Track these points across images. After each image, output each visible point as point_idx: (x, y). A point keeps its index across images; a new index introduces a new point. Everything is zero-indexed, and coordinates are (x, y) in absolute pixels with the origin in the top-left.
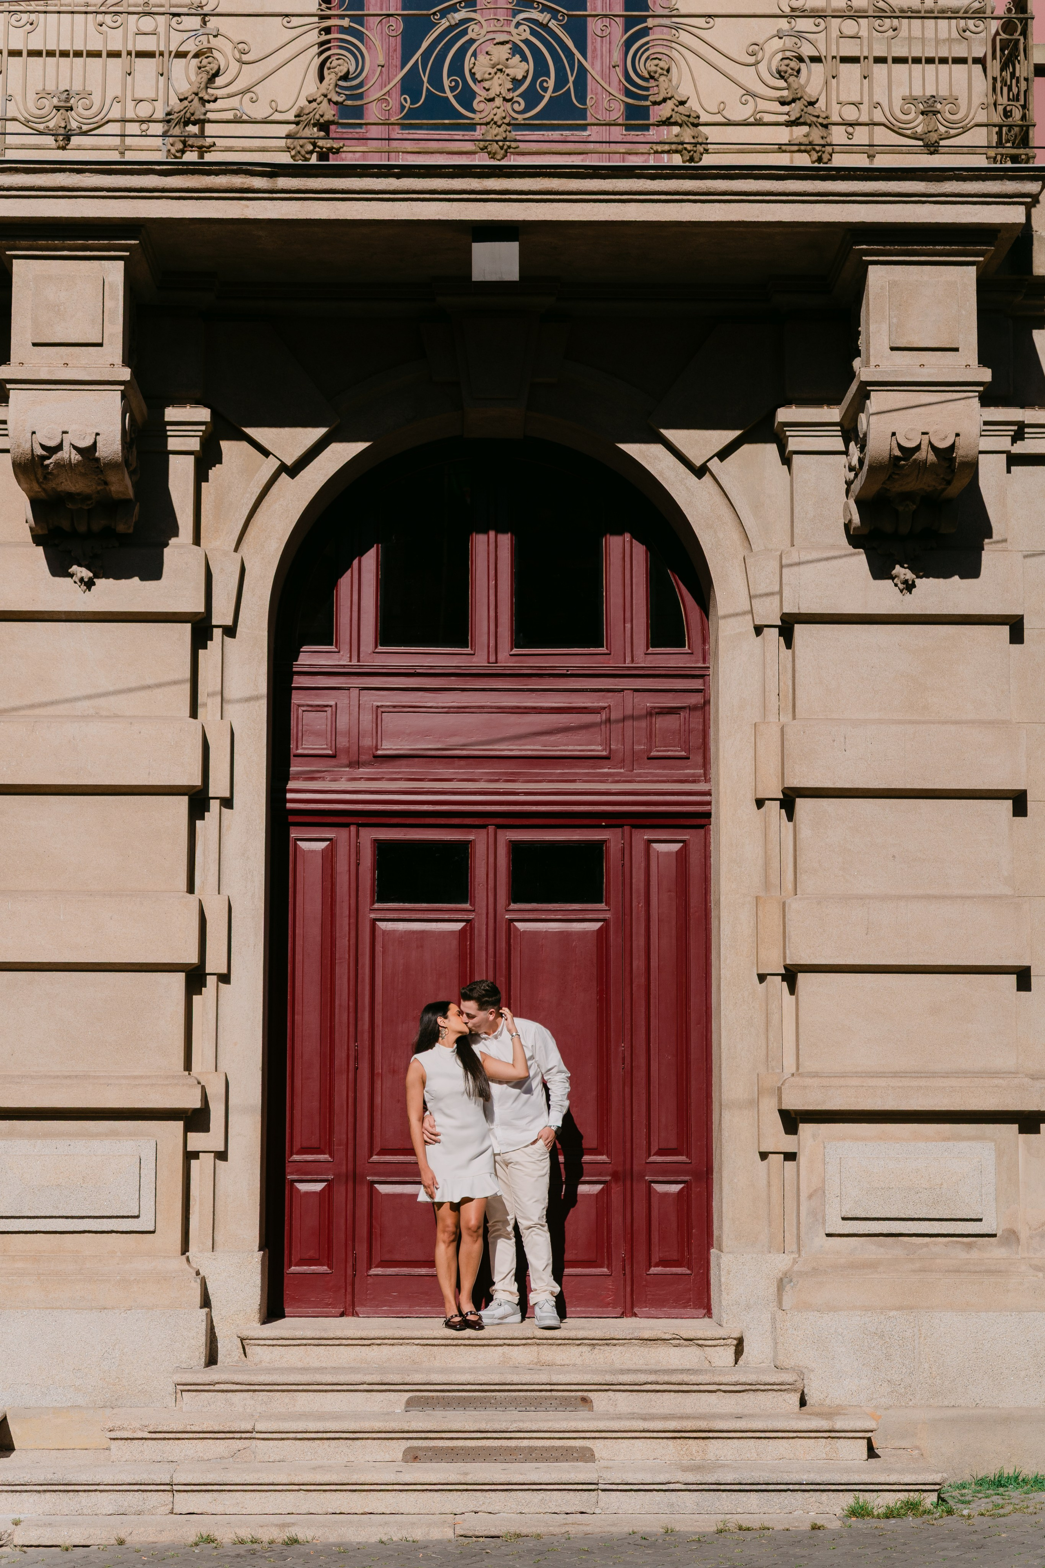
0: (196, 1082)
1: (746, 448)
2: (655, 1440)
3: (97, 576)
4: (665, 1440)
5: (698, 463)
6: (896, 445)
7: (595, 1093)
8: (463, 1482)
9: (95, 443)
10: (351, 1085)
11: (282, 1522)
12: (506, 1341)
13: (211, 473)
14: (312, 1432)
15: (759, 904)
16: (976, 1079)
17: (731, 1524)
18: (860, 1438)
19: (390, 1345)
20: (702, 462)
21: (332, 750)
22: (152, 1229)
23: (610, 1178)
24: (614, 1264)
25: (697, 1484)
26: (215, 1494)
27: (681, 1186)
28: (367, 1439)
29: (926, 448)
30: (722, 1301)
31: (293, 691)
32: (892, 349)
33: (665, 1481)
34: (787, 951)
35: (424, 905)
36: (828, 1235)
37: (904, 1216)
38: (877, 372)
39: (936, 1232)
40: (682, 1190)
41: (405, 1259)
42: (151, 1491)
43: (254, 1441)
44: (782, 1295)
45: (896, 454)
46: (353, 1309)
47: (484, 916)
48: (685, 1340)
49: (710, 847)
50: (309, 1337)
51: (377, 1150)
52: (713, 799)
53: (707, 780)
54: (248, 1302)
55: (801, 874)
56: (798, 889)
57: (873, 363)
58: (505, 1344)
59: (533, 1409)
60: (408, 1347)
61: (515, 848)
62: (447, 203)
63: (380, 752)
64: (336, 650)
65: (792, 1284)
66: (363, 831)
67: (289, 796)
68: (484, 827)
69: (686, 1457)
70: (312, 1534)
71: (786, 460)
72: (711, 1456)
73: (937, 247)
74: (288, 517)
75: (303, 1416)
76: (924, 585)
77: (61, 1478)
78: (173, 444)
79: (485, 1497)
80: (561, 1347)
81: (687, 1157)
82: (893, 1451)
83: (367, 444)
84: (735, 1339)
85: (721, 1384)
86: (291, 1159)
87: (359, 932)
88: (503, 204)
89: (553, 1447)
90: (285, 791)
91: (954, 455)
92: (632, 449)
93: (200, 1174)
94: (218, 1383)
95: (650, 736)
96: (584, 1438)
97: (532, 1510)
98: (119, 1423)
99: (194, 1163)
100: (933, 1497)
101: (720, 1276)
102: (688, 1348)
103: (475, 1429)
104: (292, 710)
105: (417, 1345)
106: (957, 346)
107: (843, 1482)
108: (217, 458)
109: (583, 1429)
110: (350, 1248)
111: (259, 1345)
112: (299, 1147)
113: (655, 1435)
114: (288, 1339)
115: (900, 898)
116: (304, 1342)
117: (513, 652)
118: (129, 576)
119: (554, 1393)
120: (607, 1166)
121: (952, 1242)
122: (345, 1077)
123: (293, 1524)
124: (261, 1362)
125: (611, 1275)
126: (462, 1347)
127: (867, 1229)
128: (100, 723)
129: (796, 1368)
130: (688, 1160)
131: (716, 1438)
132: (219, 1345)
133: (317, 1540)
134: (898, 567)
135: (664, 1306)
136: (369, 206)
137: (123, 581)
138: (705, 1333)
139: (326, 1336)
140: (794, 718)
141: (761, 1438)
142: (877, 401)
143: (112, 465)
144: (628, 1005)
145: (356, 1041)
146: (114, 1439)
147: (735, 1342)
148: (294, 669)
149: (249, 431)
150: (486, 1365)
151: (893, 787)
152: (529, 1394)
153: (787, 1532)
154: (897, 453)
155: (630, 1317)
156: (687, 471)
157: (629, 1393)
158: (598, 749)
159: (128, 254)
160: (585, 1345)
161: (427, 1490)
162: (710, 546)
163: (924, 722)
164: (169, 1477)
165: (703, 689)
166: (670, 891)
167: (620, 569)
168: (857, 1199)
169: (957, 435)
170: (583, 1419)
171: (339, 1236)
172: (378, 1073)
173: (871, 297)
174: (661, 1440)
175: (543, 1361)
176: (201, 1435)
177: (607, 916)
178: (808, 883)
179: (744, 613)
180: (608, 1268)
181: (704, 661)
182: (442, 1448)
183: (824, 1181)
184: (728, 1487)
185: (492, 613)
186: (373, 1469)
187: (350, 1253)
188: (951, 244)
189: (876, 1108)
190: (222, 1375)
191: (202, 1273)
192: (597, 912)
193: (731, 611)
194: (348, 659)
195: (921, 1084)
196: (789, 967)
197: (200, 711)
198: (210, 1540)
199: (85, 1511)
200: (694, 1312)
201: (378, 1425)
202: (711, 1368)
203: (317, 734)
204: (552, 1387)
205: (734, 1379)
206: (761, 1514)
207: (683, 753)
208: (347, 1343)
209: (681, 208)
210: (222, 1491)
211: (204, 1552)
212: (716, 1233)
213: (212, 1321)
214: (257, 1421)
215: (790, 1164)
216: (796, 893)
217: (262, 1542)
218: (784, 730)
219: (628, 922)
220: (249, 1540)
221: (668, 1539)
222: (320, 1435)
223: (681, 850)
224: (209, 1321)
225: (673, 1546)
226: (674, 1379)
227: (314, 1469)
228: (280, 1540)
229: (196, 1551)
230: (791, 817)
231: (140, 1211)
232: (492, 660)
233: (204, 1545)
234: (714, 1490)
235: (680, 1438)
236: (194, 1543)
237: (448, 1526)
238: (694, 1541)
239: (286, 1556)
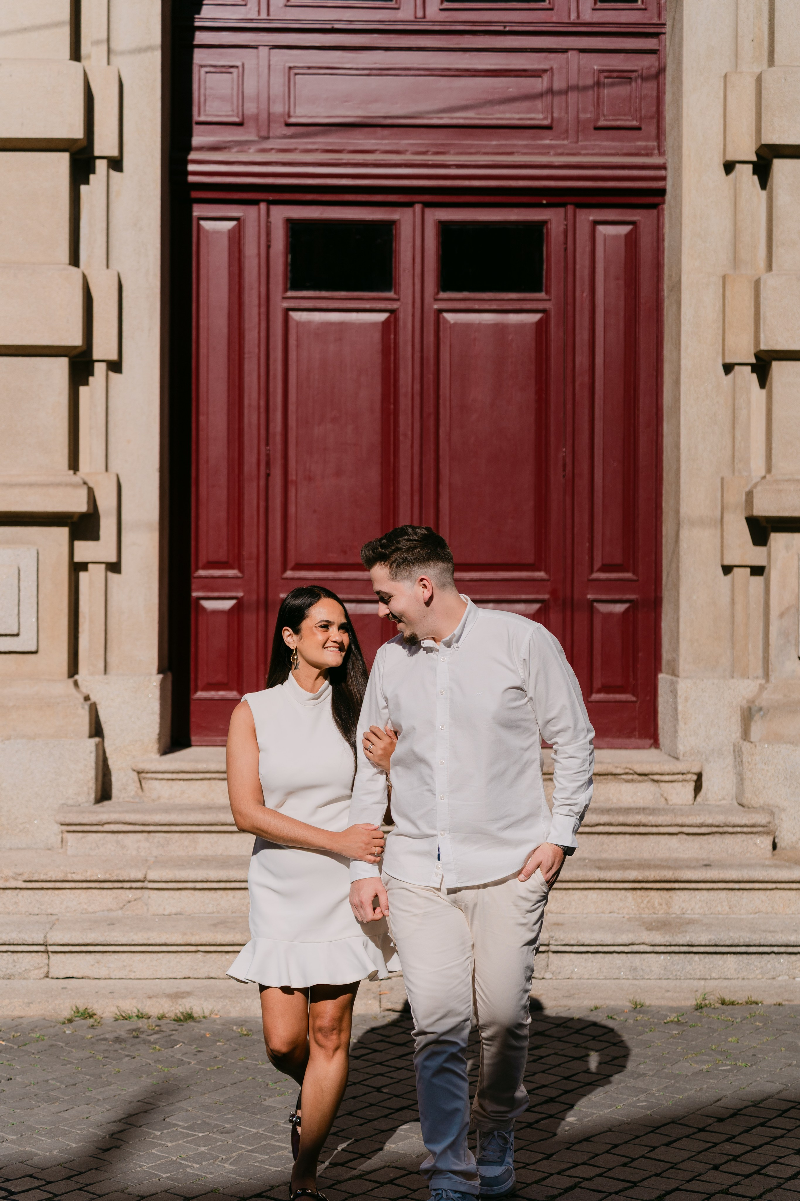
0: (81, 482)
2: (611, 892)
4: (623, 892)
7: (532, 504)
10: (262, 493)
11: (175, 990)
14: (213, 882)
15: (727, 283)
17: (712, 997)
21: (238, 117)
22: (34, 649)
23: (548, 596)
25: (665, 945)
26: (98, 956)
27: (626, 606)
30: (679, 731)
31: (196, 49)
33: (627, 942)
34: (762, 335)
35: (343, 294)
40: (627, 611)
42: (22, 952)
43: (147, 892)
44: (751, 726)
47: (411, 305)
48: (640, 774)
49: (663, 228)
50: (214, 770)
51: (291, 564)
52: (670, 174)
53: (661, 153)
54: (146, 730)
55: (777, 246)
56: (774, 263)
61: (445, 228)
63: (293, 120)
64: (243, 3)
65: (762, 713)
66: (275, 209)
67: (191, 168)
68: (410, 205)
69: (647, 911)
70: (210, 1007)
72: (676, 909)
75: (205, 861)
81: (633, 574)
84: (695, 774)
85: (684, 826)
86: (197, 574)
87: (271, 323)
90: (186, 162)
93: (90, 589)
94: (108, 823)
95: (598, 103)
99: (82, 575)
101: (676, 703)
102: (642, 784)
111: (156, 779)
112: (206, 560)
113: (612, 885)
114: (190, 772)
116: (208, 776)
117: (442, 7)
120: (546, 583)
122: (255, 484)
123: (188, 994)
124: (159, 798)
129: (766, 807)
130: (634, 577)
131: (682, 889)
132: (114, 779)
133: (216, 1014)
135: (607, 736)
140: (773, 63)
141: (734, 889)
144: (569, 406)
145: (267, 444)
147: (695, 778)
148: (196, 24)
153: (781, 1008)
158: (539, 118)
164: (42, 936)
165: (658, 50)
172: (292, 481)
174: (618, 892)
176: (85, 885)
177: (547, 305)
178: (786, 256)
181: (659, 16)
184: (702, 949)
190: (111, 815)
191: (93, 699)
192: (536, 302)
194: (257, 13)
196: (761, 354)
197: (84, 53)
198: (88, 1015)
200: (640, 742)
202: (668, 807)
203: (222, 99)
205: (699, 820)
206: (740, 980)
207: (636, 123)
210: (106, 952)
211: (76, 1033)
212: (666, 655)
213: (104, 752)
214: (149, 868)
215: (758, 580)
216: (769, 267)
217: (149, 1018)
218: (759, 80)
219: (570, 313)
220: (134, 1015)
221: (639, 1018)
222: (222, 885)
223: (630, 232)
224: (101, 752)
225: (647, 1030)
226: (630, 819)
227: (215, 925)
228: (172, 1015)
229: (67, 1032)
230: (764, 183)
231: (19, 629)
232: (420, 14)
233: (79, 1022)
234: (685, 953)
235: (641, 889)
236: (67, 1018)
237: (373, 995)
238: (672, 1021)
239: (175, 1040)
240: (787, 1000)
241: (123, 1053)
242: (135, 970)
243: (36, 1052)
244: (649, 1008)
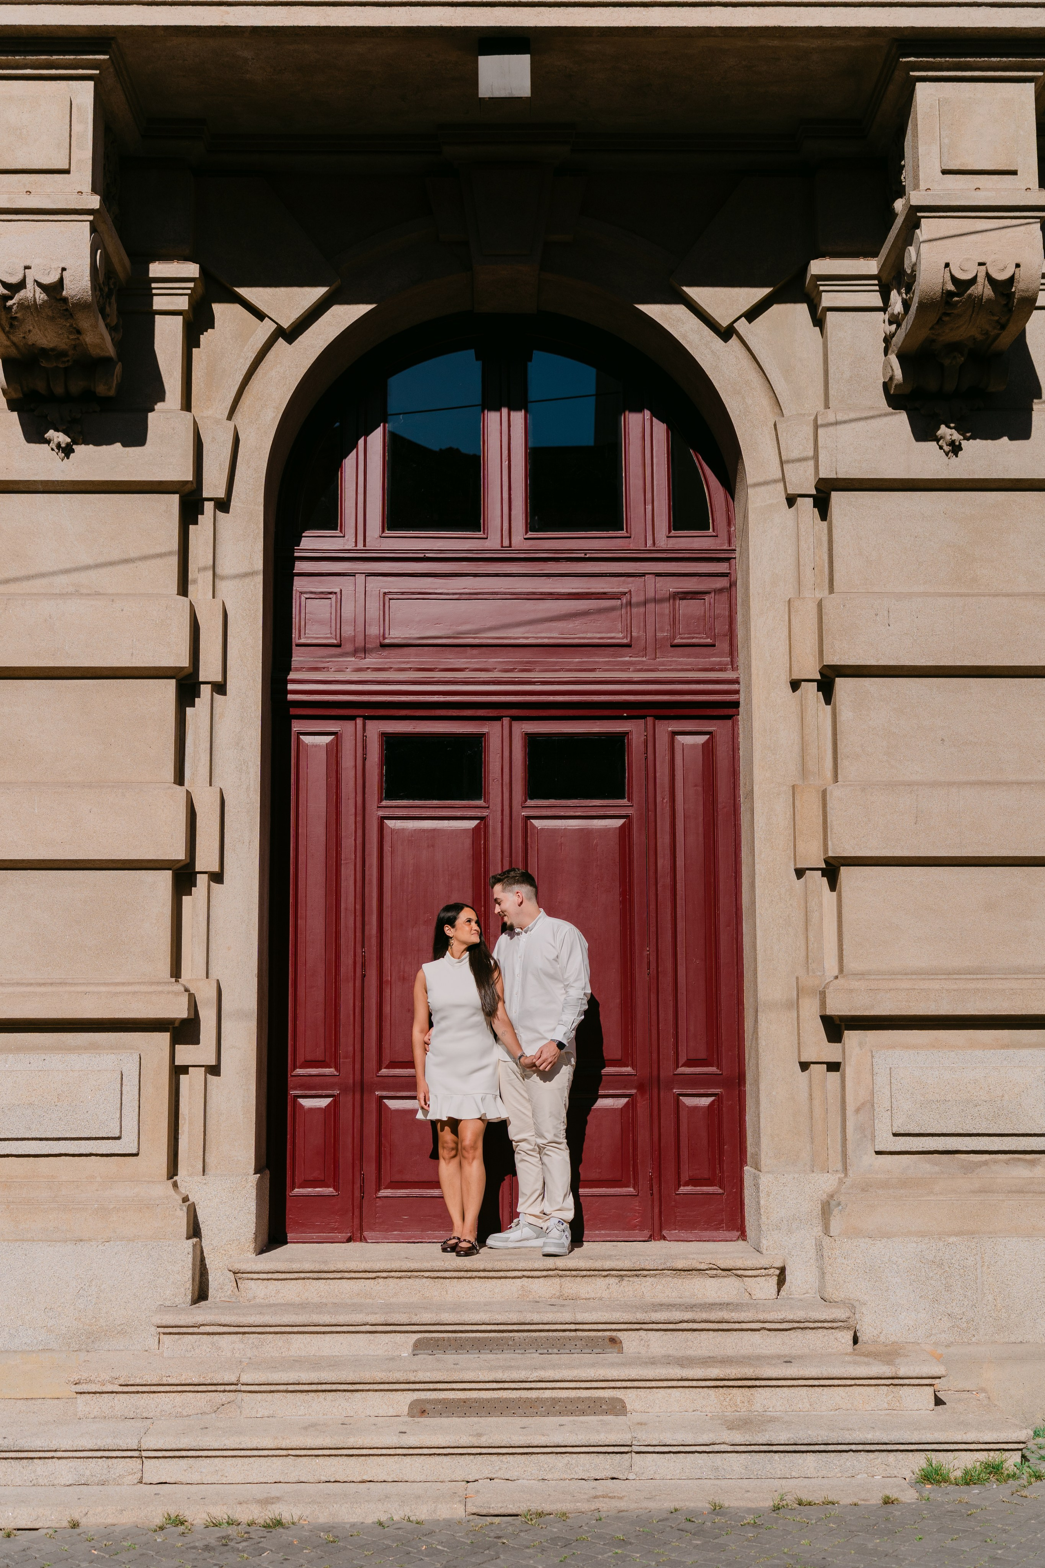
0: (183, 989)
1: (776, 308)
2: (693, 1390)
3: (75, 442)
4: (705, 1389)
5: (725, 323)
6: (949, 278)
7: (618, 1001)
8: (477, 1445)
9: (61, 280)
10: (358, 994)
11: (265, 1495)
12: (525, 1273)
13: (203, 338)
14: (305, 1384)
15: (796, 792)
16: (1037, 980)
17: (788, 1497)
18: (927, 1385)
19: (397, 1278)
20: (729, 323)
21: (336, 639)
22: (135, 1152)
23: (635, 1091)
24: (641, 1183)
25: (745, 1445)
26: (191, 1461)
27: (712, 1099)
28: (369, 1390)
29: (983, 281)
30: (762, 1225)
31: (295, 578)
32: (945, 172)
33: (708, 1442)
34: (830, 843)
35: (435, 802)
36: (878, 1153)
37: (962, 1132)
38: (928, 195)
39: (996, 1149)
40: (713, 1103)
41: (417, 1180)
42: (117, 1457)
43: (240, 1395)
44: (829, 1220)
45: (949, 289)
46: (361, 1234)
47: (499, 813)
48: (723, 1270)
49: (738, 738)
50: (307, 1270)
51: (386, 1062)
52: (742, 687)
53: (734, 668)
54: (241, 1231)
55: (842, 759)
56: (839, 776)
57: (922, 186)
58: (524, 1276)
59: (556, 1351)
60: (417, 1280)
61: (531, 740)
62: (450, 8)
63: (387, 641)
64: (341, 535)
65: (840, 1207)
66: (370, 724)
67: (290, 687)
68: (498, 718)
69: (729, 1409)
70: (299, 1513)
71: (819, 321)
72: (758, 1407)
73: (992, 59)
74: (285, 384)
75: (297, 1362)
76: (973, 448)
77: (12, 1443)
78: (159, 303)
79: (502, 1461)
80: (586, 1279)
81: (718, 1068)
82: (957, 1395)
83: (370, 307)
84: (777, 1268)
85: (765, 1322)
86: (294, 1073)
87: (366, 831)
88: (512, 8)
89: (579, 1398)
90: (286, 682)
91: (1013, 290)
92: (652, 310)
93: (190, 1090)
94: (203, 1325)
95: (674, 622)
96: (614, 1388)
97: (556, 1476)
98: (85, 1375)
99: (183, 1077)
100: (1016, 1457)
101: (758, 1197)
102: (726, 1279)
103: (491, 1379)
104: (294, 597)
105: (427, 1277)
106: (1016, 169)
107: (913, 1441)
108: (209, 323)
109: (613, 1378)
110: (357, 1168)
111: (252, 1279)
112: (302, 1060)
113: (694, 1383)
114: (284, 1272)
115: (951, 784)
116: (302, 1275)
117: (526, 537)
118: (110, 442)
119: (579, 1334)
120: (632, 1078)
121: (1013, 1159)
122: (351, 985)
123: (278, 1499)
124: (254, 1298)
125: (638, 1195)
126: (477, 1280)
127: (921, 1145)
128: (78, 601)
129: (847, 1301)
130: (717, 1072)
131: (763, 1386)
132: (210, 1279)
133: (305, 1520)
134: (943, 427)
135: (695, 1228)
136: (362, 11)
137: (104, 447)
138: (745, 1262)
139: (326, 1269)
140: (831, 590)
141: (814, 1386)
142: (928, 228)
143: (82, 306)
144: (653, 907)
145: (363, 947)
146: (81, 1393)
147: (778, 1272)
148: (296, 554)
149: (243, 291)
150: (503, 1300)
151: (942, 664)
152: (550, 1334)
153: (856, 1508)
154: (951, 287)
155: (659, 1240)
156: (712, 333)
157: (663, 1333)
158: (619, 637)
159: (98, 72)
160: (613, 1276)
161: (434, 1454)
162: (738, 413)
163: (973, 595)
164: (137, 1441)
165: (729, 573)
166: (696, 786)
167: (640, 449)
168: (910, 1113)
169: (1018, 266)
170: (612, 1365)
171: (346, 1156)
172: (387, 981)
173: (919, 117)
174: (701, 1390)
175: (566, 1295)
176: (180, 1388)
177: (629, 811)
178: (849, 769)
179: (775, 481)
180: (634, 1188)
181: (730, 545)
182: (453, 1401)
183: (872, 1093)
184: (782, 1448)
185: (506, 495)
186: (374, 1427)
187: (357, 1174)
188: (1007, 56)
189: (929, 1013)
190: (207, 1316)
191: (192, 1199)
192: (619, 808)
193: (761, 480)
194: (353, 544)
195: (978, 986)
196: (830, 861)
197: (191, 588)
198: (179, 1522)
199: (41, 1481)
200: (728, 1234)
201: (379, 1376)
202: (752, 1301)
203: (321, 622)
204: (577, 1326)
205: (780, 1316)
206: (820, 1479)
207: (709, 640)
208: (349, 1276)
209: (710, 12)
210: (199, 1457)
211: (167, 1541)
212: (750, 1150)
213: (202, 1252)
214: (243, 1370)
215: (834, 1076)
216: (836, 780)
217: (239, 1524)
218: (820, 605)
219: (652, 818)
220: (224, 1521)
221: (716, 1521)
222: (314, 1387)
223: (707, 741)
224: (199, 1252)
225: (724, 1533)
226: (713, 1316)
227: (305, 1428)
228: (261, 1521)
229: (158, 1540)
230: (828, 699)
231: (121, 1132)
232: (506, 543)
233: (171, 1529)
234: (765, 1452)
235: (722, 1387)
236: (159, 1525)
237: (458, 1499)
238: (749, 1523)
239: (262, 1548)
240: (863, 1500)
241: (211, 1561)
242: (227, 1474)
243: (126, 1562)
244: (728, 1510)
